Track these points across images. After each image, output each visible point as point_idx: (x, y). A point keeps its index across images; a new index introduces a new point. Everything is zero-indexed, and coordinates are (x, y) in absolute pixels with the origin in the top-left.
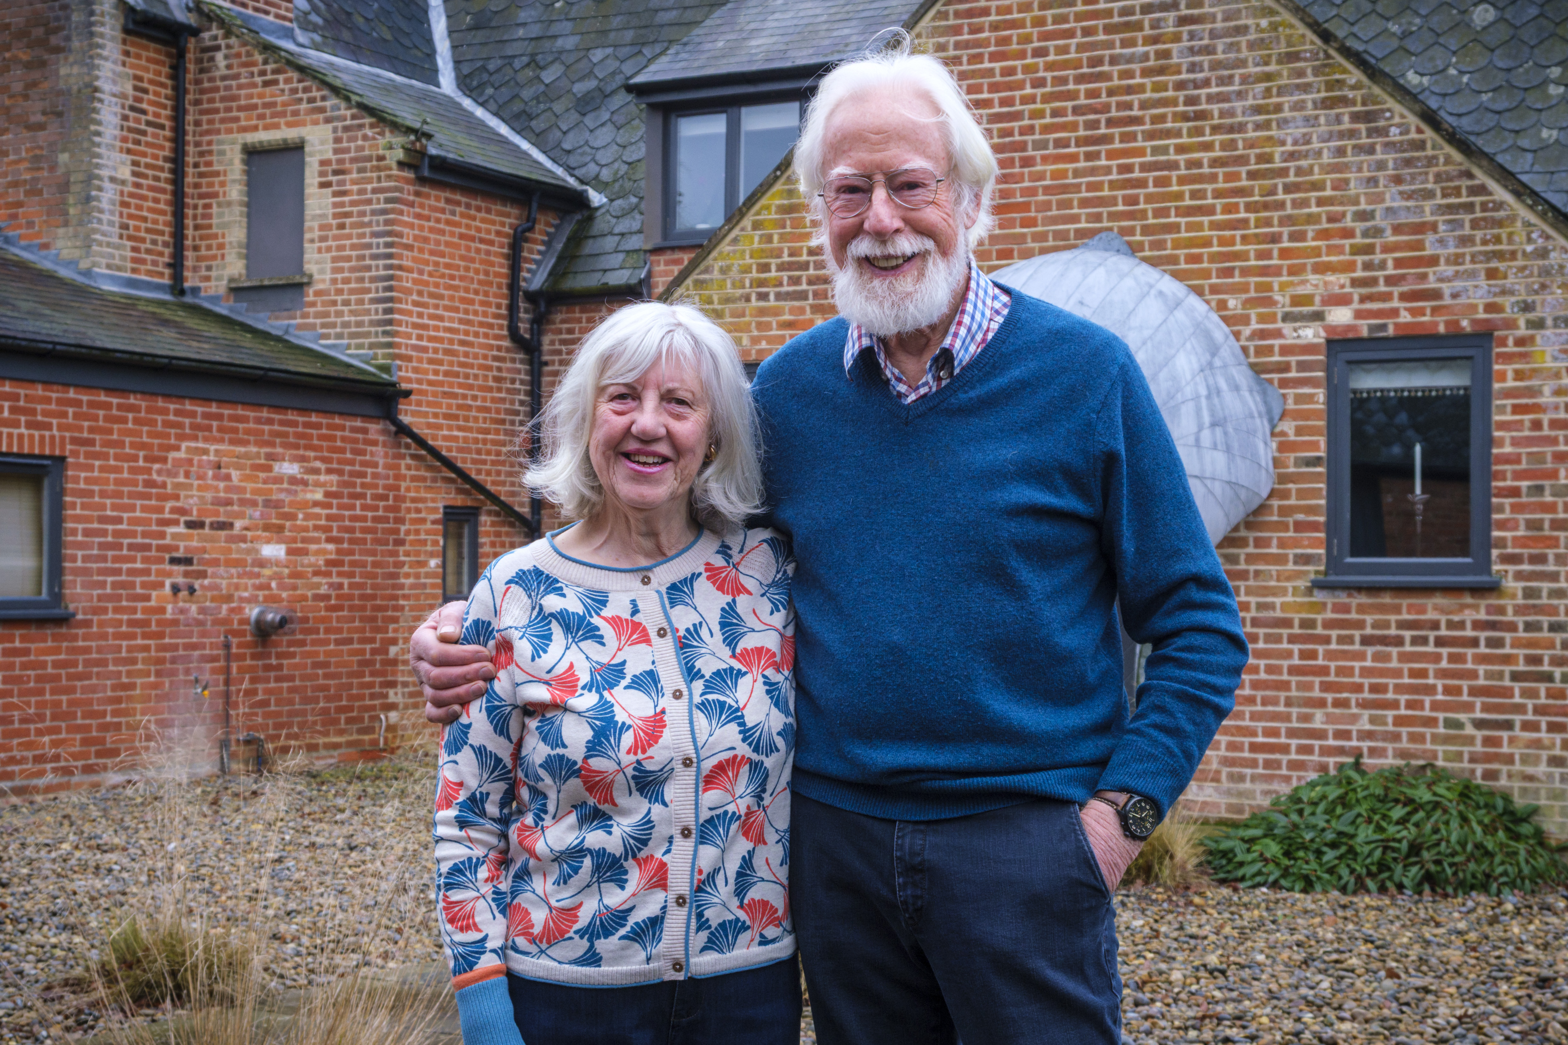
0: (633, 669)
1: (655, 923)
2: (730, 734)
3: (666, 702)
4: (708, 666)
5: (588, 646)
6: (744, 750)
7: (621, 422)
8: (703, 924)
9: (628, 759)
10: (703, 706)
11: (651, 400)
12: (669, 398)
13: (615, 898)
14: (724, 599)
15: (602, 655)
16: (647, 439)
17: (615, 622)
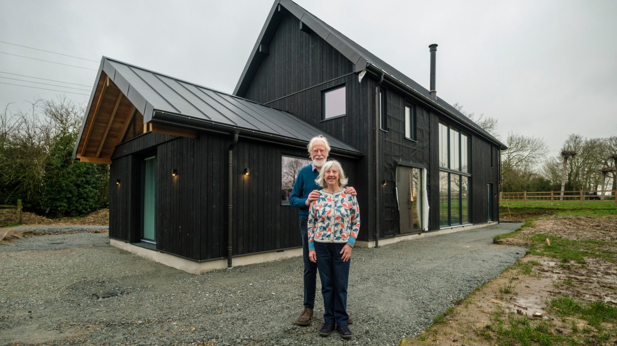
0: (329, 205)
1: (330, 235)
2: (339, 214)
3: (332, 209)
4: (338, 205)
5: (324, 202)
6: (341, 216)
7: (328, 175)
8: (335, 236)
9: (326, 215)
10: (336, 210)
11: (331, 172)
12: (334, 172)
13: (325, 232)
14: (342, 197)
15: (325, 202)
16: (331, 177)
17: (328, 199)
